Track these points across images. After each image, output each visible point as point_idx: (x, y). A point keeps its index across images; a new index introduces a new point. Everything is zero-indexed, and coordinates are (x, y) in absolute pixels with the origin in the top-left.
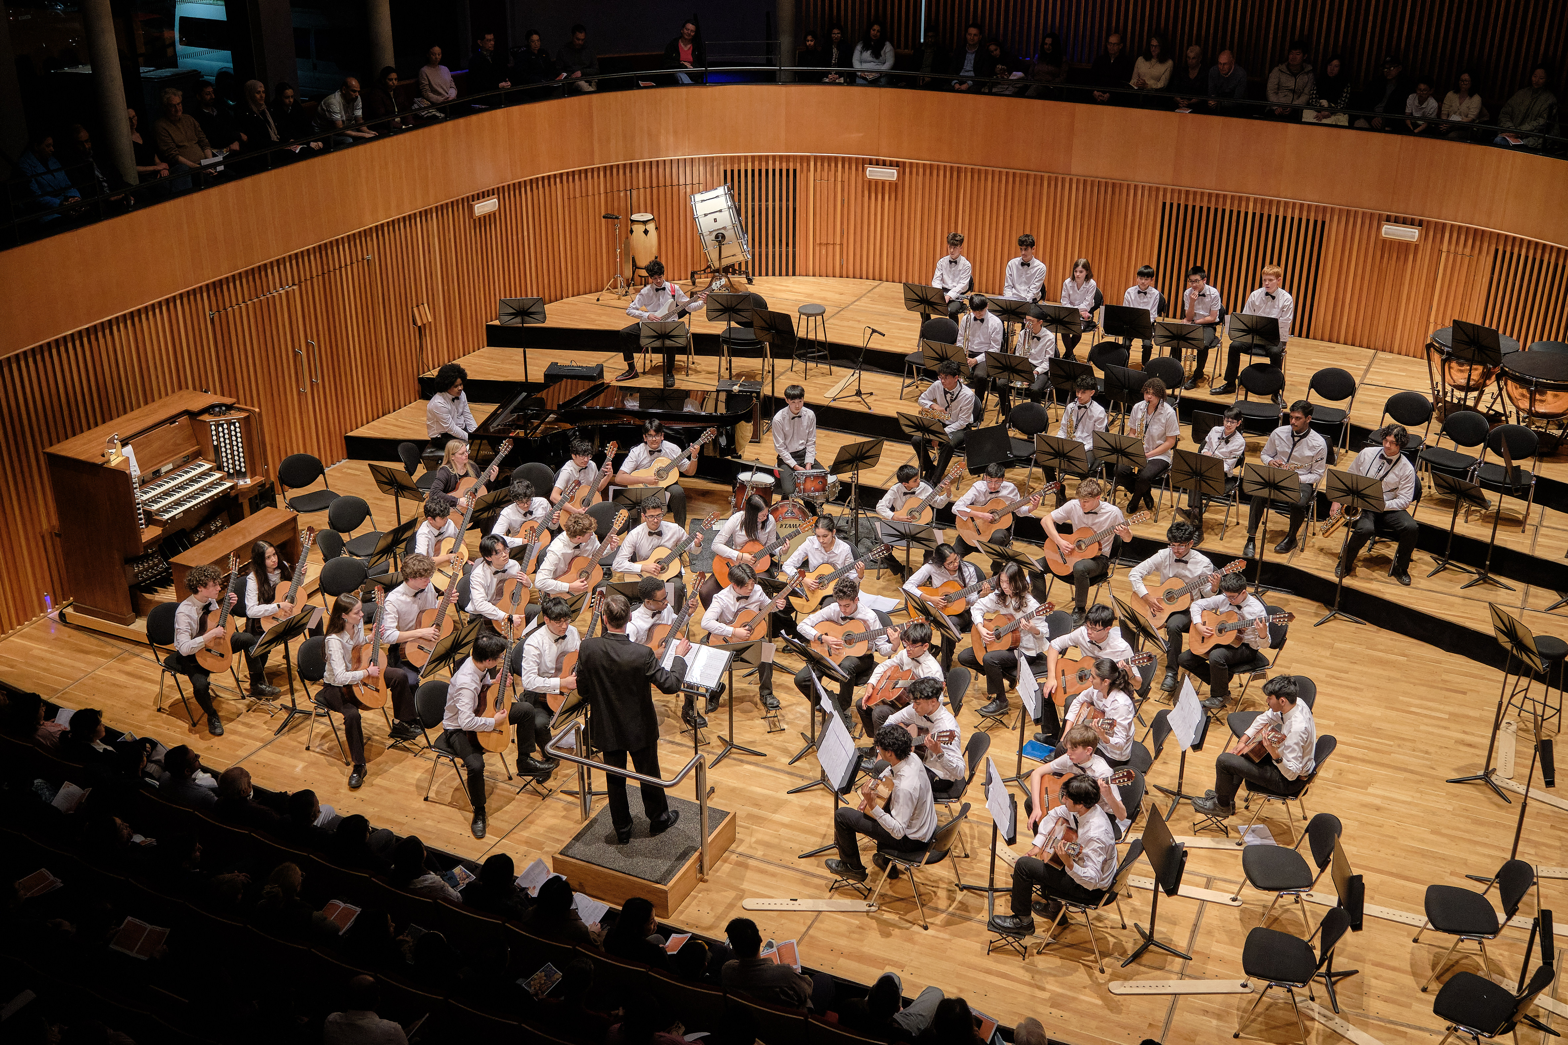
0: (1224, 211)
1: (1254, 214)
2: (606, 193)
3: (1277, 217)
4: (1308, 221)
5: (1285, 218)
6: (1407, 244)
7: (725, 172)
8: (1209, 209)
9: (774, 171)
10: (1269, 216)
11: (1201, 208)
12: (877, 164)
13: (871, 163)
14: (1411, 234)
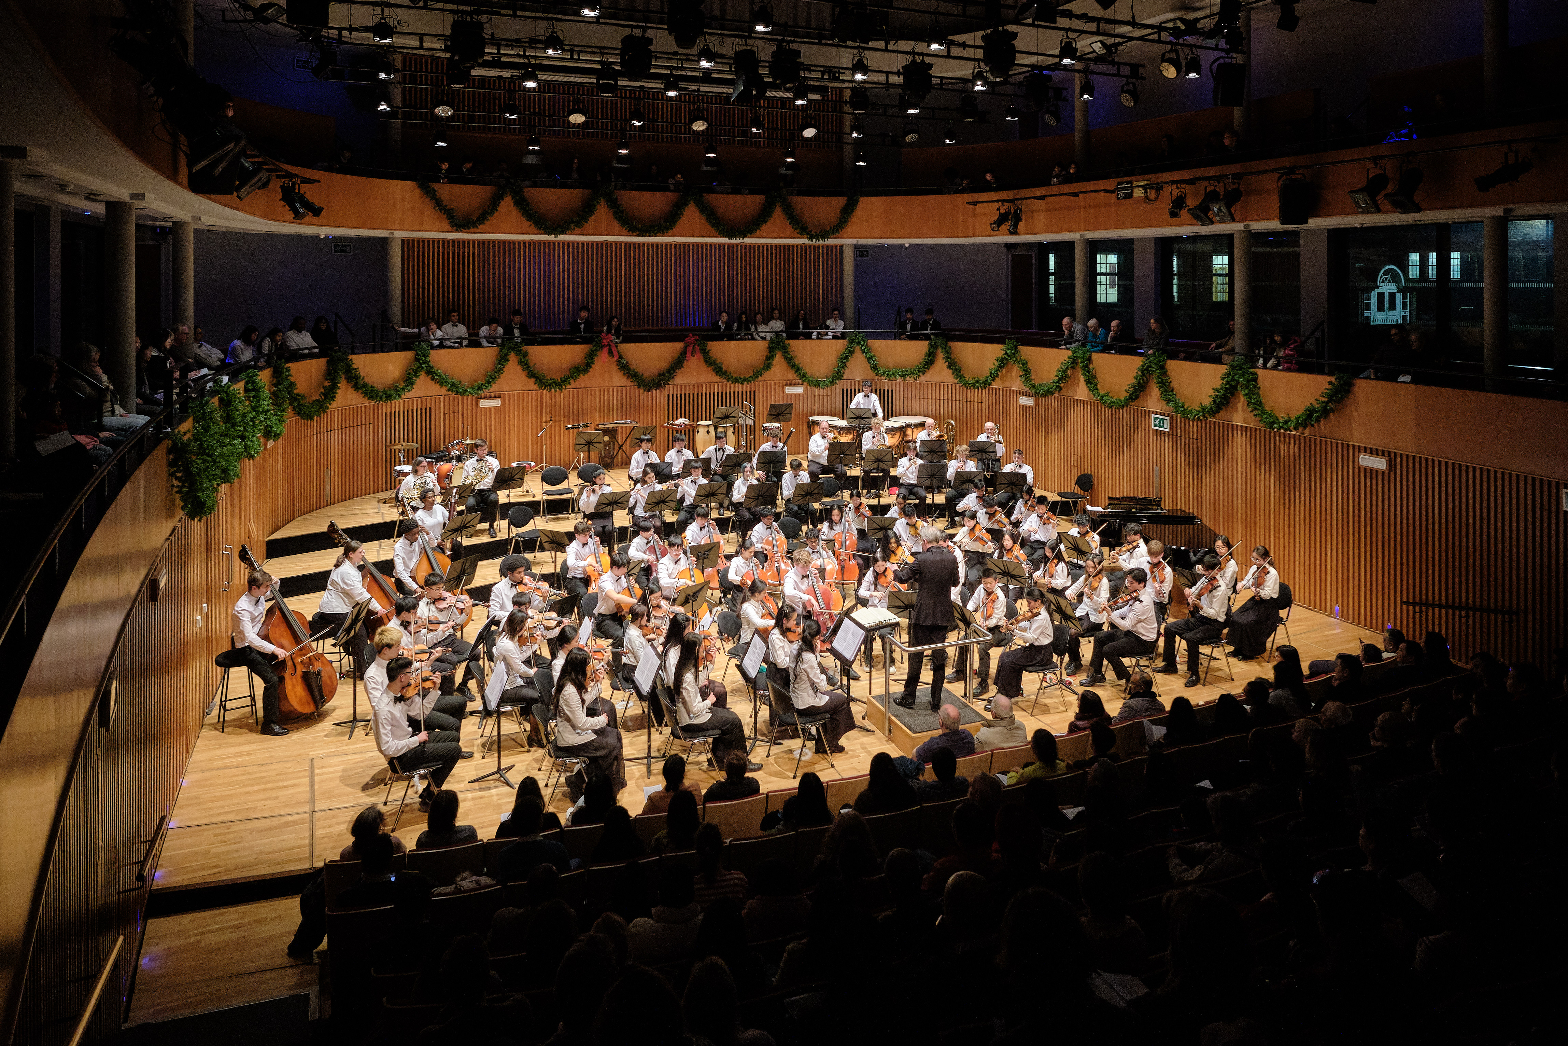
2: (316, 434)
3: (730, 392)
4: (746, 392)
5: (734, 392)
10: (726, 393)
12: (485, 398)
13: (481, 398)
14: (799, 390)
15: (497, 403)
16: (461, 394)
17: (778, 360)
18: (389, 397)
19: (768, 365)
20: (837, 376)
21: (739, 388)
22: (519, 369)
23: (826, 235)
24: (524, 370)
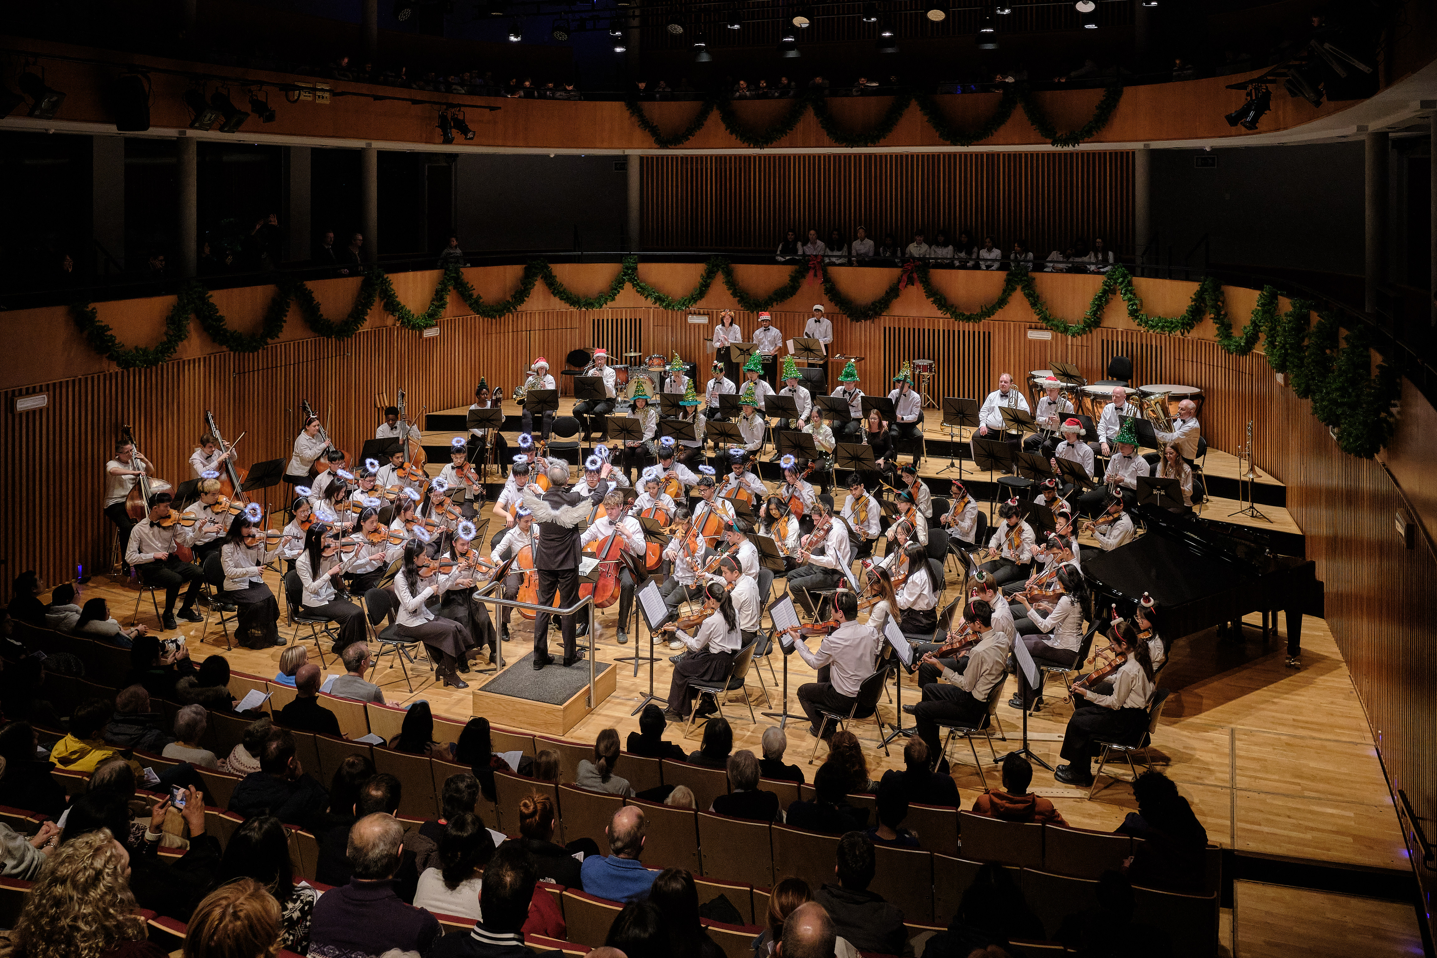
0: (924, 330)
1: (944, 331)
2: (513, 332)
3: (959, 331)
4: (979, 333)
5: (964, 332)
6: (1046, 342)
7: (594, 320)
8: (914, 329)
9: (626, 320)
10: (954, 331)
11: (909, 329)
12: (695, 313)
13: (690, 313)
14: (1046, 336)
15: (704, 320)
16: (665, 307)
17: (1018, 296)
18: (589, 305)
19: (1002, 302)
20: (1094, 322)
21: (969, 327)
22: (725, 287)
23: (1076, 141)
24: (729, 289)
